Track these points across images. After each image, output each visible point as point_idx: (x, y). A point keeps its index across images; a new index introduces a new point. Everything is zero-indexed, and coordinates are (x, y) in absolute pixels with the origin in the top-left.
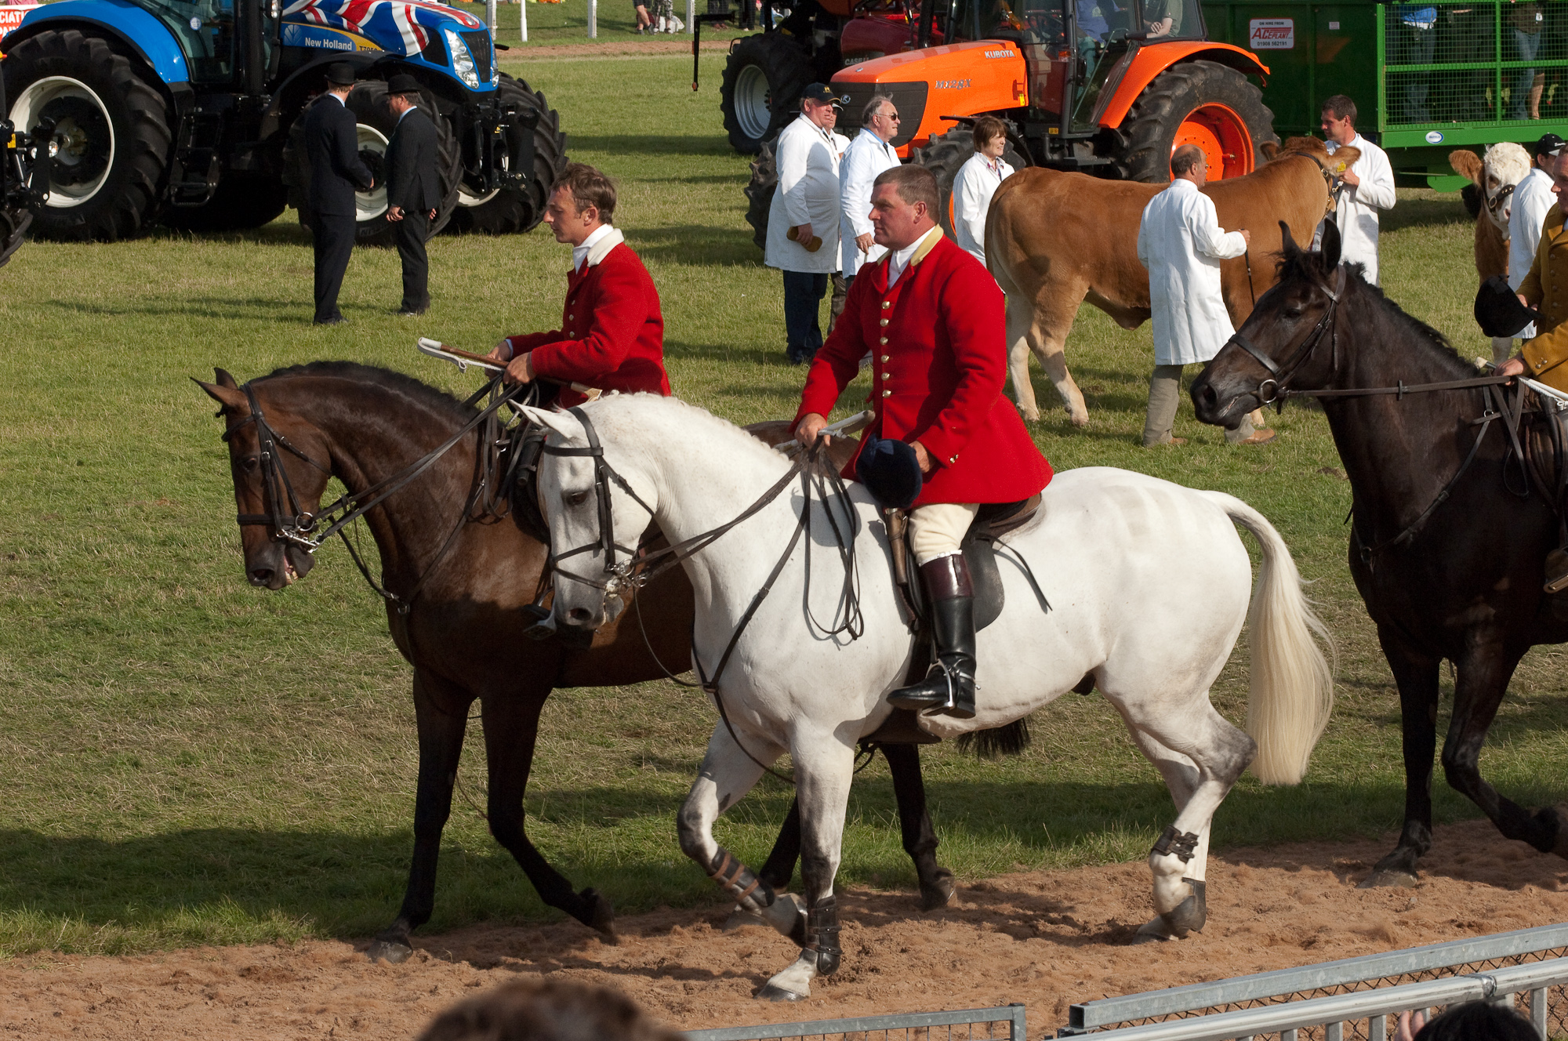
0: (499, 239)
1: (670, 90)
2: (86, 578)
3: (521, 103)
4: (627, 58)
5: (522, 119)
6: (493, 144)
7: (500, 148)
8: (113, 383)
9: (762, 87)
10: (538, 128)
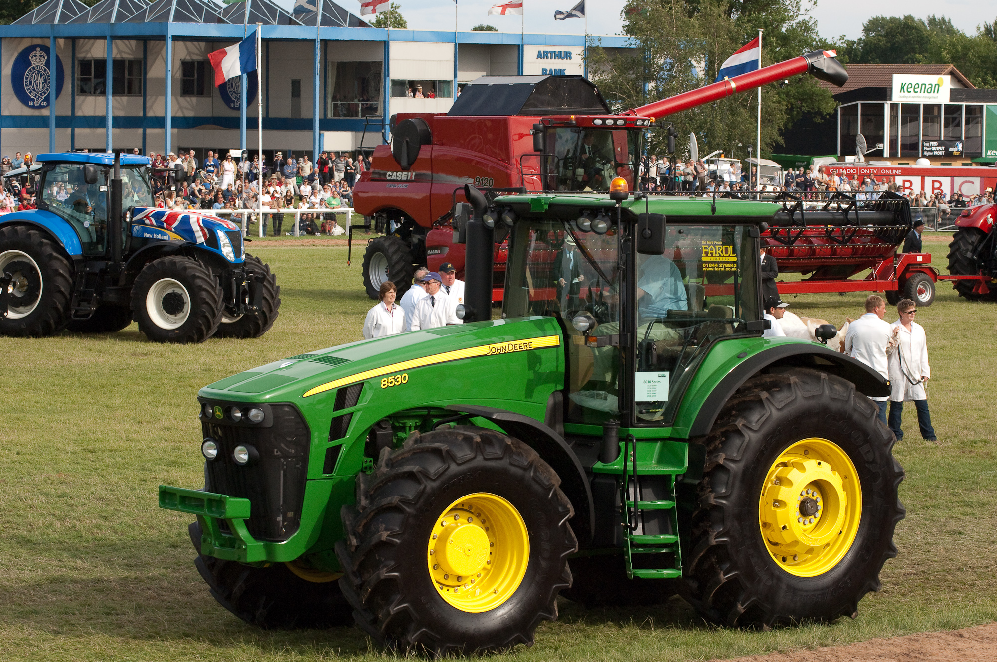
0: (243, 341)
1: (336, 265)
2: (19, 513)
3: (256, 270)
4: (314, 248)
5: (257, 278)
6: (241, 291)
7: (245, 293)
8: (37, 412)
9: (384, 265)
10: (265, 283)
